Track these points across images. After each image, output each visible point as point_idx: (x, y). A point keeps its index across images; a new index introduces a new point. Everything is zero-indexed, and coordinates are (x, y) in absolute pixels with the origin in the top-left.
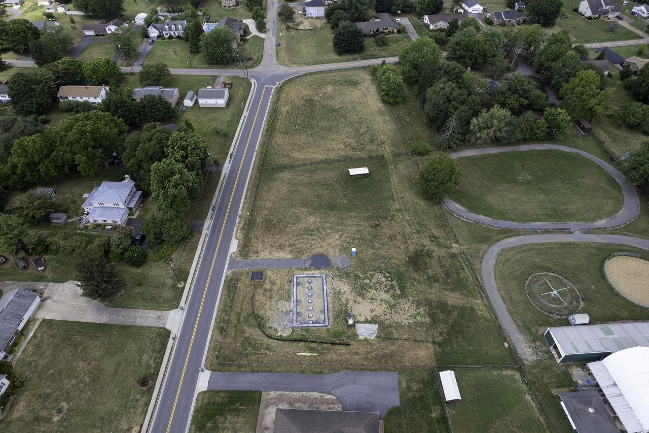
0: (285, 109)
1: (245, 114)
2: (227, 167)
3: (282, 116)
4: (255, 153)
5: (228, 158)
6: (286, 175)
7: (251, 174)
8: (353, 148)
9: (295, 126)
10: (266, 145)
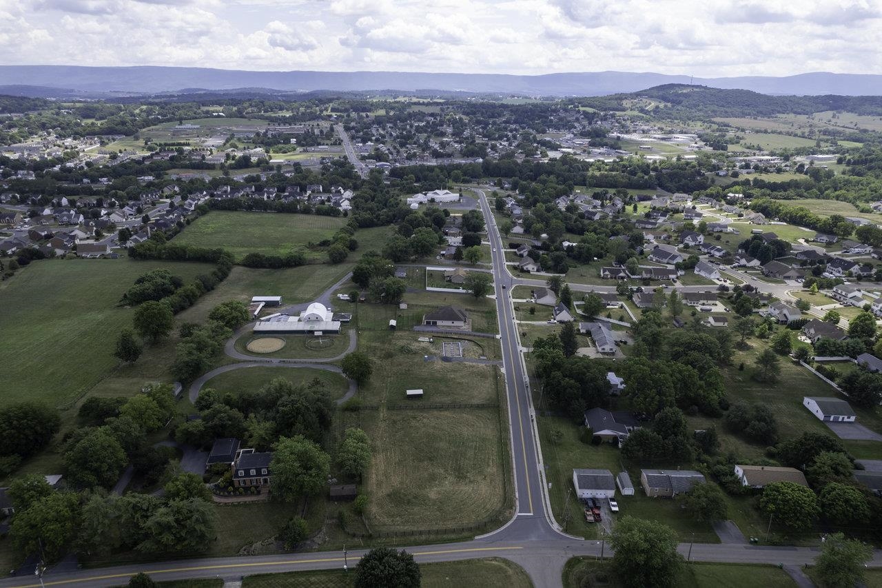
0: (492, 469)
1: (540, 467)
2: (532, 412)
3: (493, 460)
4: (511, 423)
5: (534, 417)
6: (475, 401)
7: (507, 406)
8: (415, 418)
9: (476, 446)
10: (503, 430)
